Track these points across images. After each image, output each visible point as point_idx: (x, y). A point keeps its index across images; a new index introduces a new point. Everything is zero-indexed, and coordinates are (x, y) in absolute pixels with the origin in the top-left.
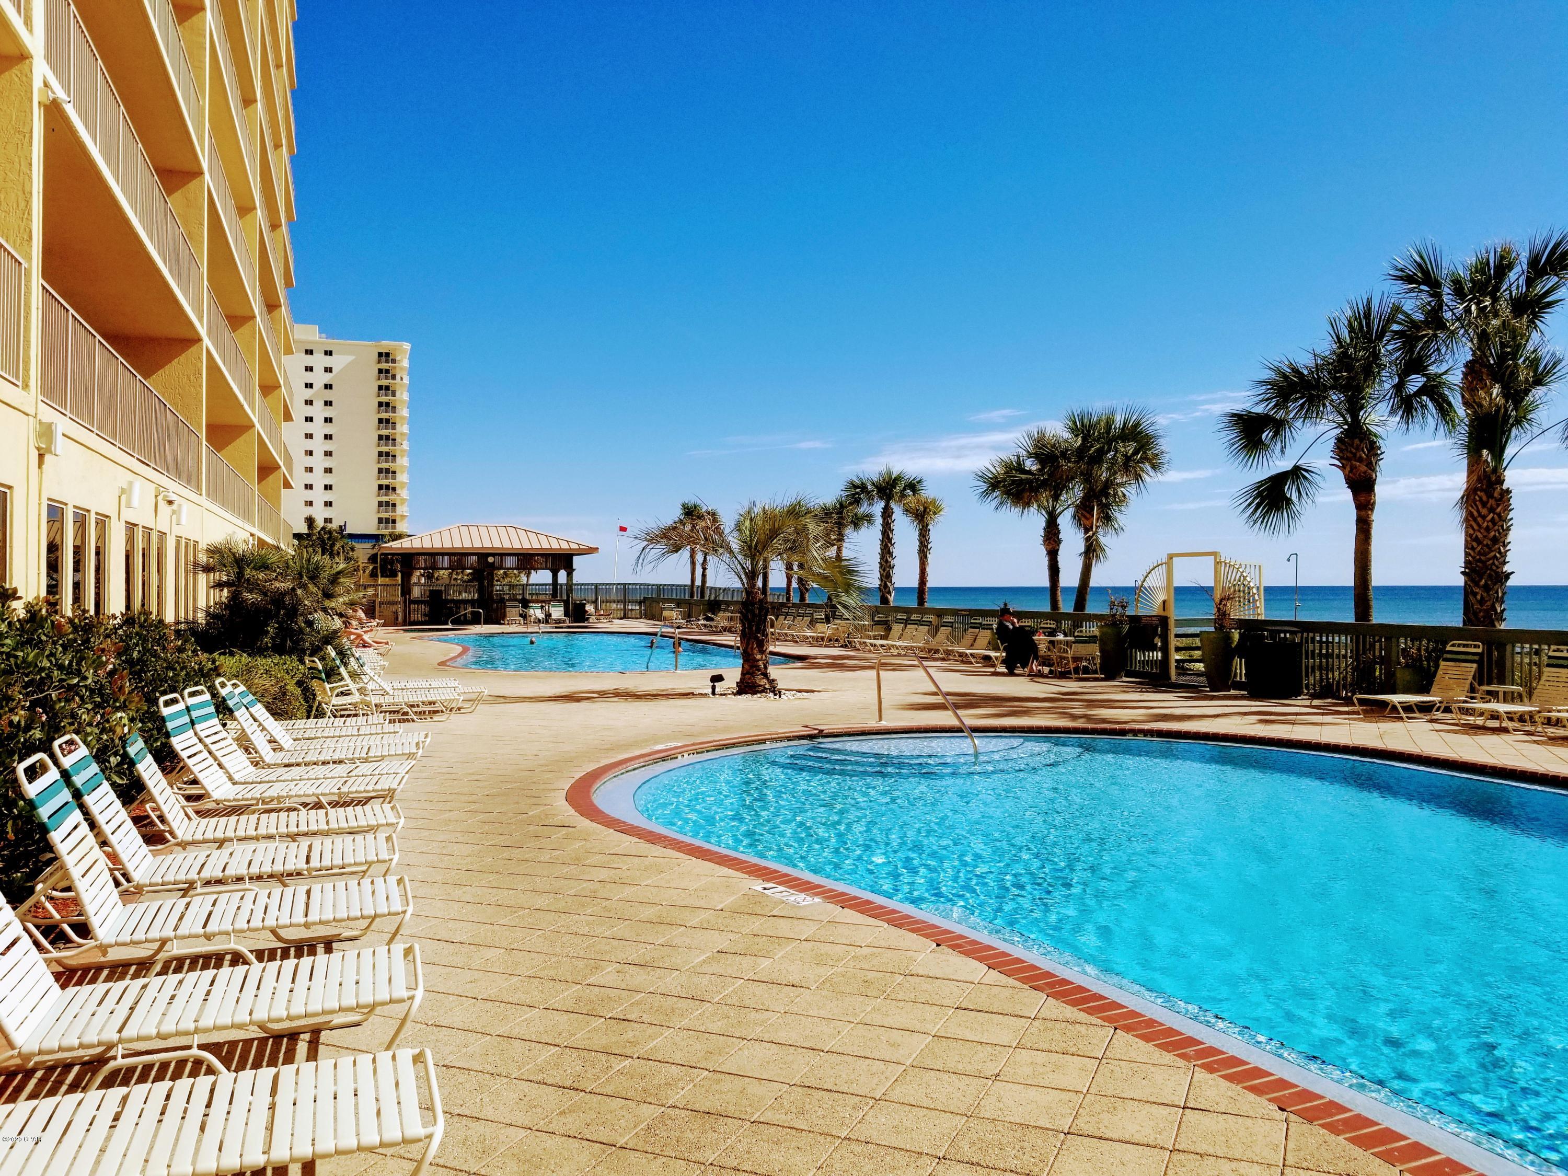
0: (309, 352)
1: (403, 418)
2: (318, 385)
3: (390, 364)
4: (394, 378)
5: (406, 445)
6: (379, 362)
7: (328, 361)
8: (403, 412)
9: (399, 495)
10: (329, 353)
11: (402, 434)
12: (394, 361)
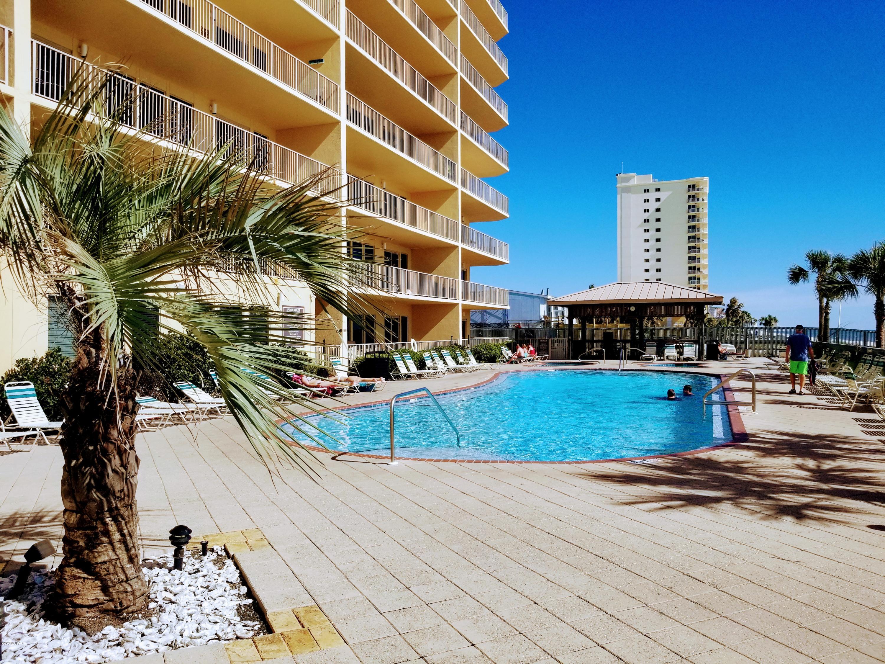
0: (647, 191)
1: (704, 224)
2: (652, 210)
3: (696, 192)
4: (698, 200)
5: (706, 241)
6: (689, 191)
7: (658, 195)
8: (705, 220)
9: (702, 272)
10: (658, 190)
11: (703, 234)
12: (698, 189)
